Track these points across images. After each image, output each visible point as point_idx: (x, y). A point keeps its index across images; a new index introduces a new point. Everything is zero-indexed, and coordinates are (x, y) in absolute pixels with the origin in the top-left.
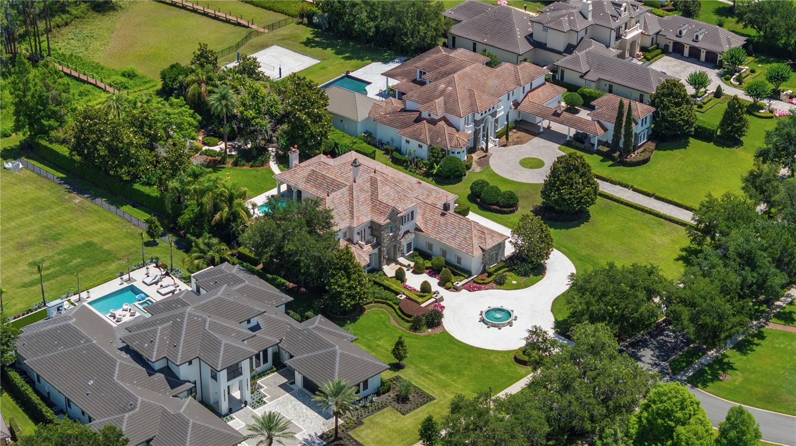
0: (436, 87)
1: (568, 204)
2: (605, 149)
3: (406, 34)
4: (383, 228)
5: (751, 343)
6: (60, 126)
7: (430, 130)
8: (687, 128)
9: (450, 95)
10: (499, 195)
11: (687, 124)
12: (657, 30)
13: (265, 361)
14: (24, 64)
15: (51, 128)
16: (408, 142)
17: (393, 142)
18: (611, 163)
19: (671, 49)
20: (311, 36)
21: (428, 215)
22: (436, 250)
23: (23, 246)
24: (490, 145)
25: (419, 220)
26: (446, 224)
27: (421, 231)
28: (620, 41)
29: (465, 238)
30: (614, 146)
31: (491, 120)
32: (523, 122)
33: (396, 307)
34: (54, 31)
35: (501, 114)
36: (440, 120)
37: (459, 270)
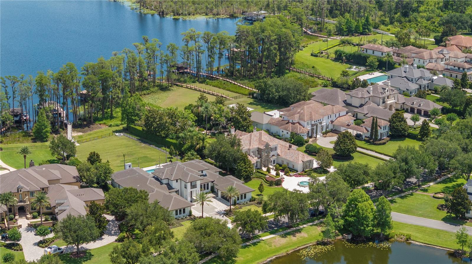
0: (297, 110)
1: (343, 151)
2: (367, 139)
3: (291, 98)
4: (262, 150)
5: (407, 196)
6: (140, 120)
7: (292, 126)
8: (403, 132)
9: (302, 113)
10: (316, 149)
11: (403, 130)
12: (403, 102)
13: (208, 189)
14: (127, 93)
15: (136, 120)
16: (283, 131)
17: (277, 133)
18: (369, 144)
19: (409, 111)
20: (252, 102)
21: (283, 150)
22: (285, 163)
23: (119, 156)
24: (318, 136)
25: (279, 151)
26: (289, 153)
27: (280, 155)
28: (385, 104)
29: (296, 157)
30: (371, 138)
31: (319, 125)
32: (335, 130)
33: (264, 179)
34: (143, 96)
35: (324, 124)
36: (297, 123)
37: (293, 170)
